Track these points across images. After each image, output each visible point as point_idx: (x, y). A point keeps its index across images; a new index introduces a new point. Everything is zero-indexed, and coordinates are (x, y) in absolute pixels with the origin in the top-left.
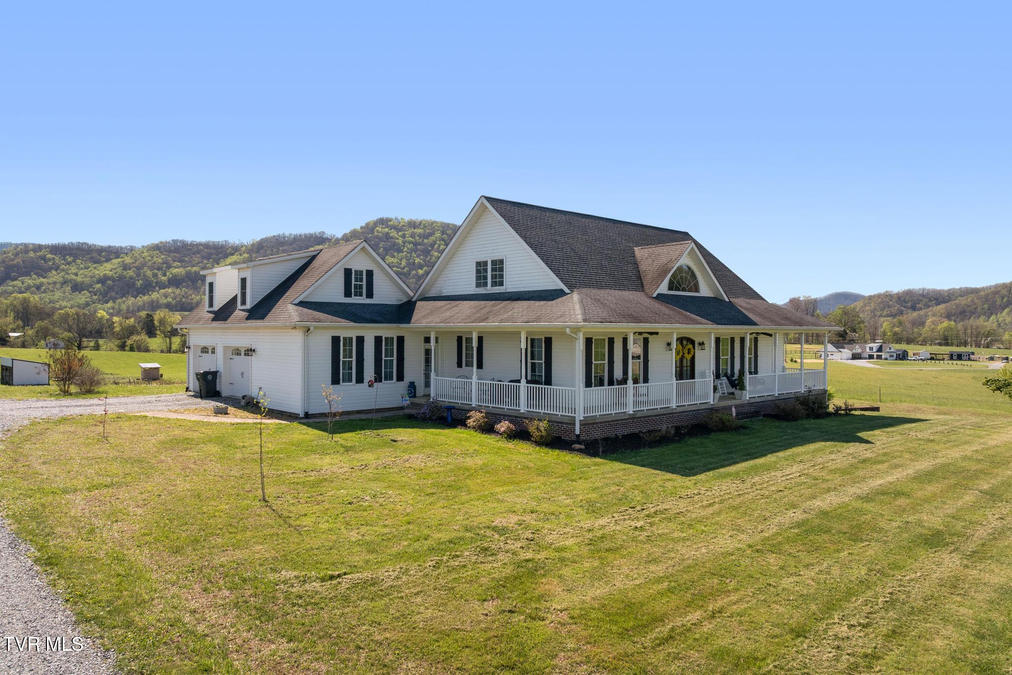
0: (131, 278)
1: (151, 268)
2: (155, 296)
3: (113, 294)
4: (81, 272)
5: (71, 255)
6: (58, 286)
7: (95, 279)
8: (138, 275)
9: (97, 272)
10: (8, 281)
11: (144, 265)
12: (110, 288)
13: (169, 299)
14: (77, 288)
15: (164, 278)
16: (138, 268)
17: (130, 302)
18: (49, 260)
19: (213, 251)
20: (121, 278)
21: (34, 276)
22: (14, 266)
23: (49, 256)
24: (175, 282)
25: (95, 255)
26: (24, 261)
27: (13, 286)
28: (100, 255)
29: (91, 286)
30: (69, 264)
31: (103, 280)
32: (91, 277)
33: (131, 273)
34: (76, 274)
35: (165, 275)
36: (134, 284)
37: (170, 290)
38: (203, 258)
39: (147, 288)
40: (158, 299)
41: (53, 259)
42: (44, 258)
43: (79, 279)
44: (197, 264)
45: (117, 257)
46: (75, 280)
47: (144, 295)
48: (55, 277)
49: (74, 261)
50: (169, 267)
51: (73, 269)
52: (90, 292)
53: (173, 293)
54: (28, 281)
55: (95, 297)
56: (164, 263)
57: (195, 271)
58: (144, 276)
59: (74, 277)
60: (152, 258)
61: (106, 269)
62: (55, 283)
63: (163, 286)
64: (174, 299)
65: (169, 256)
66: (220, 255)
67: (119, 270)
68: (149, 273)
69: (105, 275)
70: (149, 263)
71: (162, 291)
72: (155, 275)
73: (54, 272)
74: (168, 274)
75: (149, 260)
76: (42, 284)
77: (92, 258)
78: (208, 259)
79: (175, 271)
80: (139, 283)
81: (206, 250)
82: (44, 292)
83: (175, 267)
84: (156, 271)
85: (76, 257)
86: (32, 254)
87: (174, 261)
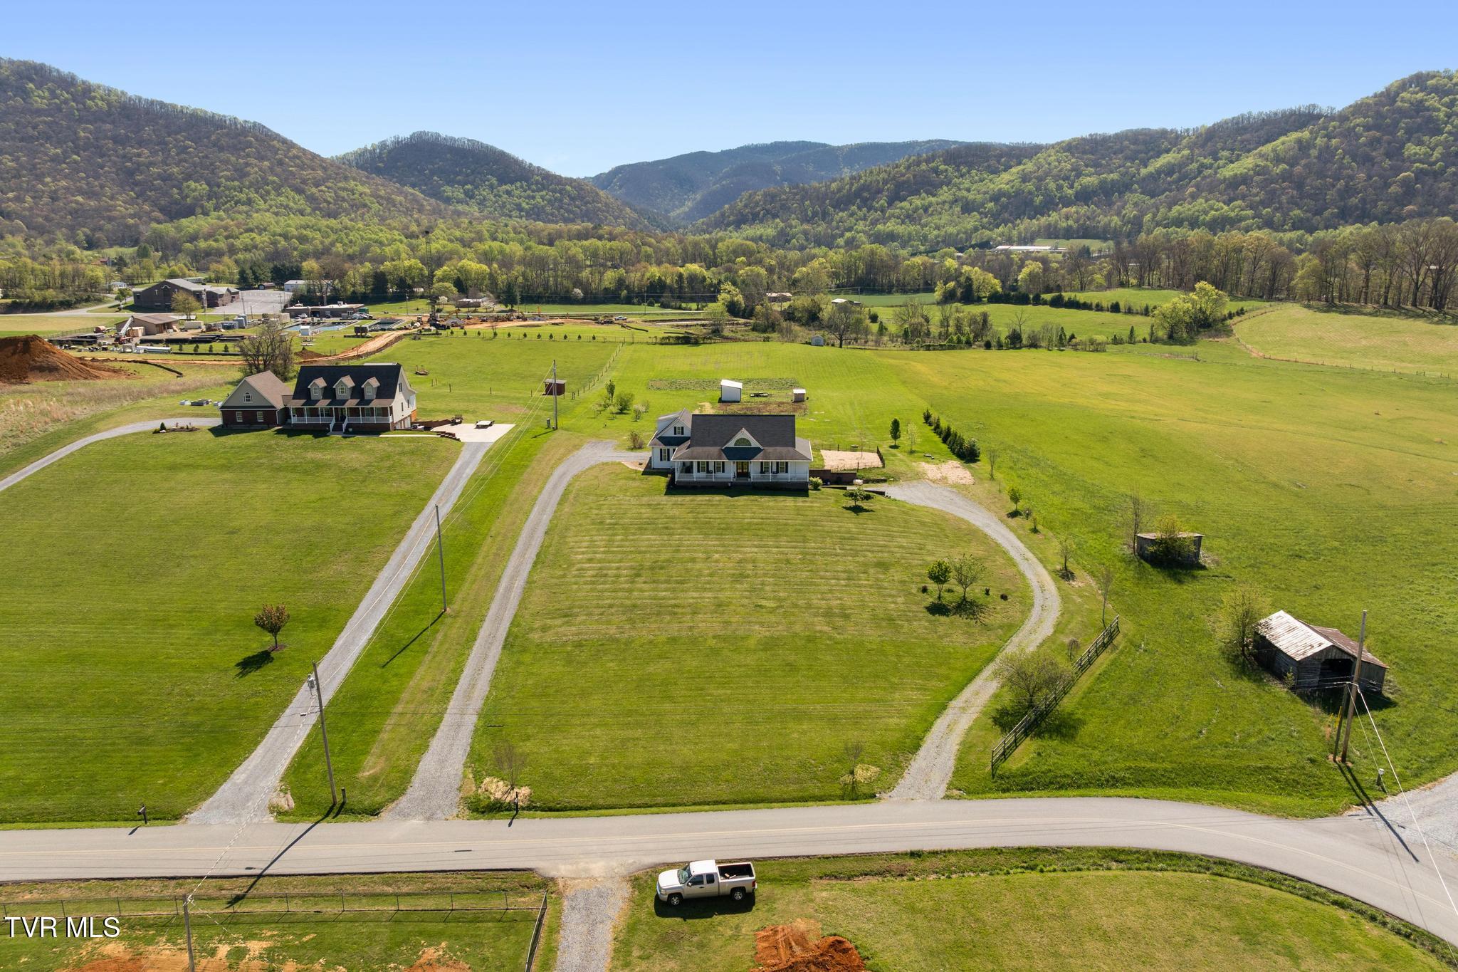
0: (1030, 193)
1: (1056, 178)
2: (1054, 217)
3: (1006, 215)
4: (975, 186)
5: (966, 163)
6: (947, 207)
7: (987, 196)
8: (1038, 189)
9: (992, 186)
10: (897, 202)
11: (1047, 174)
12: (1005, 208)
13: (1070, 222)
14: (968, 208)
15: (1070, 191)
16: (1040, 179)
17: (1022, 227)
18: (942, 172)
19: (1141, 147)
20: (1018, 193)
21: (924, 195)
22: (904, 182)
23: (942, 167)
24: (1084, 196)
25: (992, 162)
26: (915, 176)
27: (901, 208)
28: (999, 162)
29: (983, 204)
30: (962, 176)
31: (995, 198)
32: (985, 193)
33: (1030, 186)
34: (968, 190)
35: (1072, 187)
36: (1032, 201)
37: (1074, 209)
38: (1126, 158)
39: (1050, 204)
40: (1056, 222)
41: (946, 170)
42: (936, 171)
43: (971, 196)
44: (1117, 168)
45: (1019, 163)
46: (966, 198)
47: (1043, 216)
48: (945, 194)
49: (969, 172)
50: (1078, 176)
51: (967, 184)
52: (980, 213)
53: (1077, 212)
54: (917, 202)
55: (985, 220)
56: (1072, 170)
57: (1113, 180)
58: (1046, 189)
59: (965, 193)
60: (1059, 163)
61: (1005, 181)
62: (944, 202)
63: (1067, 202)
64: (1077, 221)
65: (1082, 159)
66: (1151, 153)
67: (1017, 183)
68: (1052, 186)
69: (1000, 190)
70: (1055, 171)
71: (1065, 209)
72: (1060, 188)
73: (945, 188)
74: (1076, 185)
75: (1056, 167)
76: (930, 205)
77: (989, 166)
78: (1132, 159)
79: (1085, 180)
80: (1038, 200)
81: (1132, 147)
82: (932, 215)
83: (1087, 175)
84: (1061, 182)
85: (971, 166)
86: (924, 166)
87: (1087, 166)
